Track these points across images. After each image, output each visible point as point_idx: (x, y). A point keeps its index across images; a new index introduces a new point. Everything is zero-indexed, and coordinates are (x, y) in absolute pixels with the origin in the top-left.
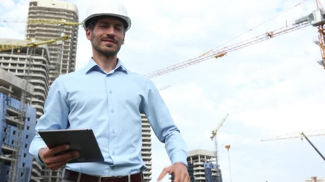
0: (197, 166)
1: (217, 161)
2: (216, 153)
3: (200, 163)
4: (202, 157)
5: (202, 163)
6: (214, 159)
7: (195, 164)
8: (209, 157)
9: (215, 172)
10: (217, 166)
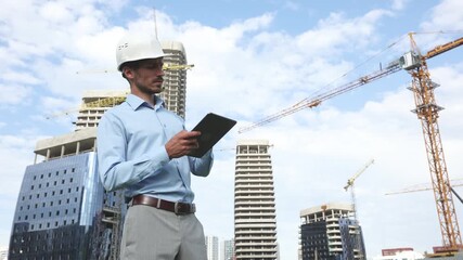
0: (331, 222)
1: (355, 216)
2: (354, 206)
3: (333, 219)
4: (337, 211)
5: (336, 219)
6: (352, 214)
7: (328, 220)
8: (344, 212)
9: (353, 229)
10: (356, 222)
